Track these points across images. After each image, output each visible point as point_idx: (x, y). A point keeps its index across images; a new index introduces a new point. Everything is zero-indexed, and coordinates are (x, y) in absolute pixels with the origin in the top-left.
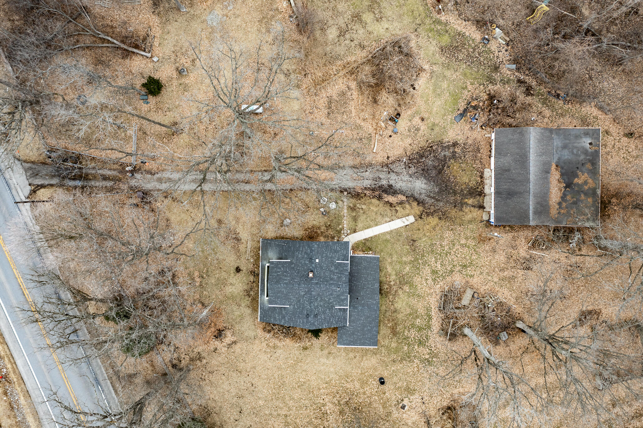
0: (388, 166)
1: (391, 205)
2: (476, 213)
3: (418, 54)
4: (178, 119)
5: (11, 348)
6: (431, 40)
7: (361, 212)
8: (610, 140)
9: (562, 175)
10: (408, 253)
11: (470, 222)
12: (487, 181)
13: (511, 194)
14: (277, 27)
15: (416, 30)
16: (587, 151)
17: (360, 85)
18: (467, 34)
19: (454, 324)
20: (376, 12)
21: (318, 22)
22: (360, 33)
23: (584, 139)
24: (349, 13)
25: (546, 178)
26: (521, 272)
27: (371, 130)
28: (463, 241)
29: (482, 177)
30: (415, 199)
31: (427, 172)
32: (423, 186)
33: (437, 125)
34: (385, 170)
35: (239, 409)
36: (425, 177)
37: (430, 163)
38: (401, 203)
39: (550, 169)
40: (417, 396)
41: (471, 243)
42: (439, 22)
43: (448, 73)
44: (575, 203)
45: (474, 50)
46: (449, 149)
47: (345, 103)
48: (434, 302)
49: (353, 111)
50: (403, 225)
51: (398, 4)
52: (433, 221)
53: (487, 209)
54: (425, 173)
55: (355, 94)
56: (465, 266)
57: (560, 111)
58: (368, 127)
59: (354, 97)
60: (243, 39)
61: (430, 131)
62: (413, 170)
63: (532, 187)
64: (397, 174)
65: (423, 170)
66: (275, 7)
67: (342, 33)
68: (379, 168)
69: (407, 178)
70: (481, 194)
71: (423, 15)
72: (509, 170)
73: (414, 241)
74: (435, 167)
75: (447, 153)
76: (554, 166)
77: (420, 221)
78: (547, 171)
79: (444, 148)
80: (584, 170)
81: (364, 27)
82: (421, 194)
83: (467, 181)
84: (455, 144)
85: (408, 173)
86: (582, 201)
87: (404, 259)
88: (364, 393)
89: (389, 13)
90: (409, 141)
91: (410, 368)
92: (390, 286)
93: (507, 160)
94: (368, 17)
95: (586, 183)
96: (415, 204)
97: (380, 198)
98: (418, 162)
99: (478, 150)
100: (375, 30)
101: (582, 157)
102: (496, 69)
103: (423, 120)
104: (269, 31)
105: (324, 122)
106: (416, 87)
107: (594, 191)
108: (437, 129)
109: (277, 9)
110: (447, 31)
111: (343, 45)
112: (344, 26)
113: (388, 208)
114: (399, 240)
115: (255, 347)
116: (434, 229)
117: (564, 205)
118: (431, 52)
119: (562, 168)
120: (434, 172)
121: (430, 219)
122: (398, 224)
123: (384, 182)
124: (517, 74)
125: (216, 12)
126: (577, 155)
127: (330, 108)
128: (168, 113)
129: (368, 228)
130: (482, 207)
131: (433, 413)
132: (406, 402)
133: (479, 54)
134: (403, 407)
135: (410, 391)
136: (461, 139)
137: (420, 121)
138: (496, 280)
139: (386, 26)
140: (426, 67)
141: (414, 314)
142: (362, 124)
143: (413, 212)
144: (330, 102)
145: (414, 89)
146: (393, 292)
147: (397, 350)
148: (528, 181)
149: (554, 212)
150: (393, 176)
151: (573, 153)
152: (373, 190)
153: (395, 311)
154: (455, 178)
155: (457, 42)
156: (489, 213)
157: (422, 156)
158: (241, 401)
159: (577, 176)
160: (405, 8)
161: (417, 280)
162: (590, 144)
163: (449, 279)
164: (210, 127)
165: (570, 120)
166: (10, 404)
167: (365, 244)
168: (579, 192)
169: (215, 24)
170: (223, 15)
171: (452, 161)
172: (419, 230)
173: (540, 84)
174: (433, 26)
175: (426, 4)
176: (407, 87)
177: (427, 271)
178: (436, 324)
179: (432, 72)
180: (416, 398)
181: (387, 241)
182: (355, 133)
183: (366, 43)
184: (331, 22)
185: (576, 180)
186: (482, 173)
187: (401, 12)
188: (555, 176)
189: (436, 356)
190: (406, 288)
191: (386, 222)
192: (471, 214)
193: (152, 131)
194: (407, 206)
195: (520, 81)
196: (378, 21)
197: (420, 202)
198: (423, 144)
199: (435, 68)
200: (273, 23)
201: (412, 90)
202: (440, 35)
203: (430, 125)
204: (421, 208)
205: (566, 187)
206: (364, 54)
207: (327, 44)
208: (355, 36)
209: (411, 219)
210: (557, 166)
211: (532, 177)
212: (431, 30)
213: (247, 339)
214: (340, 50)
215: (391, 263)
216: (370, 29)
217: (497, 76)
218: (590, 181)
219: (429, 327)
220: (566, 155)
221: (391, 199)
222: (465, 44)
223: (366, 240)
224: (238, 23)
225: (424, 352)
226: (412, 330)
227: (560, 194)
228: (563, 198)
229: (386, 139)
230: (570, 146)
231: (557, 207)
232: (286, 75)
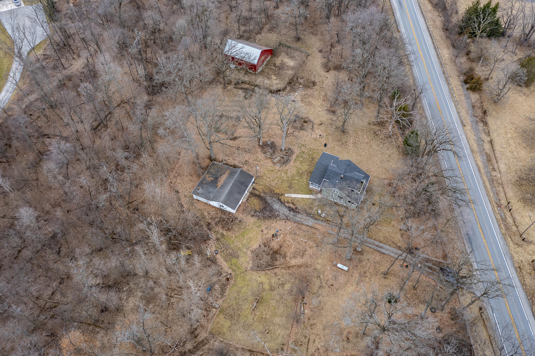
0: (287, 219)
1: (293, 203)
2: (257, 187)
3: (250, 260)
4: (383, 279)
5: (493, 215)
6: (241, 264)
7: (307, 206)
8: (186, 193)
9: (217, 183)
10: (294, 184)
11: (262, 185)
12: (246, 197)
13: (242, 183)
14: (315, 302)
15: (246, 271)
16: (202, 188)
17: (285, 256)
18: (222, 259)
19: (287, 153)
20: (261, 287)
21: (292, 295)
22: (274, 280)
23: (200, 192)
24: (275, 293)
25: (224, 183)
26: (250, 161)
27: (288, 236)
28: (268, 179)
29: (248, 199)
30: (281, 202)
31: (271, 210)
32: (275, 205)
33: (257, 227)
34: (289, 218)
35: (390, 157)
36: (273, 208)
37: (267, 213)
38: (288, 203)
39: (221, 187)
40: (313, 137)
41: (265, 178)
42: (233, 270)
43: (241, 246)
44: (218, 172)
45: (223, 251)
46: (256, 215)
47: (295, 253)
48: (292, 163)
49: (293, 248)
50: (291, 194)
51: (249, 287)
52: (277, 191)
53: (252, 187)
54: (272, 210)
55: (288, 255)
56: (272, 171)
57: (200, 212)
58: (288, 237)
59: (290, 254)
60: (335, 304)
61: (261, 225)
62: (277, 213)
63: (233, 181)
64: (284, 214)
65: (272, 211)
66: (312, 313)
67: (283, 285)
68: (291, 219)
69: (281, 211)
70: (251, 193)
71: (239, 276)
72: (238, 192)
73: (289, 187)
74: (266, 211)
75: (258, 214)
76: (218, 187)
77: (283, 193)
78: (223, 186)
79: (259, 216)
80: (207, 182)
81: (270, 282)
82: (278, 203)
83: (255, 200)
84: (253, 216)
85: (279, 213)
86: (215, 171)
87: (297, 182)
88: (334, 144)
89: (255, 284)
90: (273, 225)
91: (312, 146)
92: (307, 174)
93: (237, 196)
94: (267, 286)
95: (209, 177)
96: (282, 200)
97: (296, 208)
98: (273, 215)
99: (244, 210)
100: (266, 279)
101: (205, 186)
102: (218, 239)
103: (262, 231)
104: (320, 302)
105: (309, 249)
106: (258, 245)
107: (208, 173)
108: (257, 225)
109: (311, 311)
110: (231, 264)
111: (285, 279)
112: (280, 288)
113: (295, 203)
114: (296, 189)
115: (376, 174)
116: (278, 188)
117: (222, 173)
118: (243, 258)
119: (215, 185)
120: (267, 209)
121: (278, 192)
122: (293, 196)
123: (292, 213)
124: (210, 233)
125: (345, 323)
126: (207, 188)
127: (304, 253)
128: (387, 285)
129: (307, 198)
130: (254, 188)
131: (309, 130)
132: (319, 137)
133: (222, 248)
134: (320, 135)
135: (316, 139)
136: (249, 217)
137: (264, 231)
138: (262, 162)
139: (259, 279)
140: (249, 252)
141: (301, 162)
142: (291, 240)
143: (284, 197)
144: (302, 256)
145: (260, 245)
146: (307, 172)
147: (315, 153)
148: (233, 184)
149: (228, 172)
150: (287, 214)
151: (208, 189)
152: (298, 212)
153: (309, 165)
154: (259, 203)
155: (229, 258)
156: (252, 185)
157: (270, 217)
158: (388, 159)
159: (211, 180)
160: (246, 283)
161: (295, 173)
162: (199, 190)
163: (281, 169)
164: (367, 269)
165: (198, 207)
166: (498, 195)
167: (311, 193)
168: (214, 175)
169: (348, 318)
170: (341, 320)
171: (257, 210)
172: (285, 190)
173: (203, 225)
174: (237, 269)
175: (235, 281)
176: (263, 246)
177: (289, 174)
178: (294, 157)
179: (247, 249)
180: (314, 136)
181: (301, 191)
182: (296, 238)
183: (273, 275)
184: (286, 292)
185: (212, 179)
186: (247, 201)
187: (249, 282)
188: (220, 184)
189: (299, 147)
190: (301, 172)
191: (298, 198)
192: (260, 188)
193: (398, 279)
194: (286, 200)
195: (210, 230)
196: (262, 283)
197: (280, 200)
198: (267, 221)
199: (245, 250)
200: (316, 305)
201: (261, 245)
202: (235, 264)
203: (260, 228)
204: (280, 197)
205: (218, 178)
206: (276, 270)
207: (293, 283)
208: (277, 280)
209: (286, 195)
210: (217, 187)
211: (231, 185)
212: (239, 268)
213: (378, 178)
214: (287, 277)
215: (303, 182)
216: (268, 281)
217: (219, 236)
218: (207, 177)
219: (297, 156)
220: (211, 189)
221: (292, 206)
222: (226, 255)
223: (310, 194)
224: (335, 313)
225: (303, 149)
226: (305, 157)
227: (222, 177)
228: (221, 175)
229: (283, 230)
230: (207, 192)
231: (226, 173)
232: (319, 277)
